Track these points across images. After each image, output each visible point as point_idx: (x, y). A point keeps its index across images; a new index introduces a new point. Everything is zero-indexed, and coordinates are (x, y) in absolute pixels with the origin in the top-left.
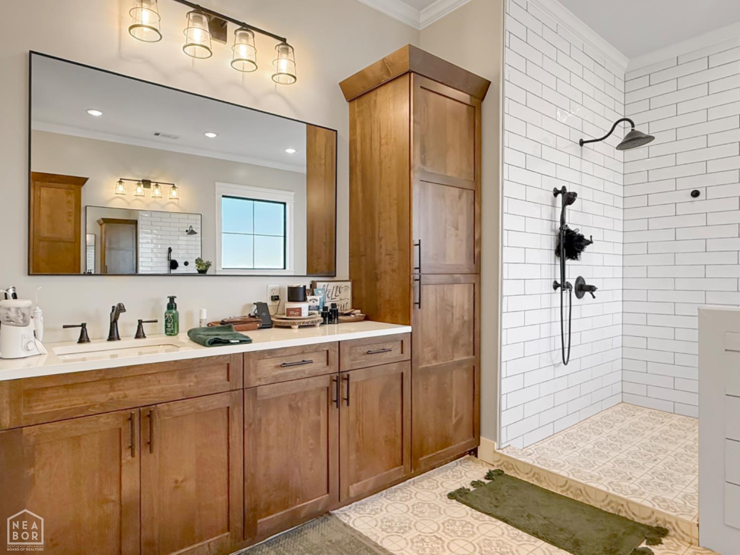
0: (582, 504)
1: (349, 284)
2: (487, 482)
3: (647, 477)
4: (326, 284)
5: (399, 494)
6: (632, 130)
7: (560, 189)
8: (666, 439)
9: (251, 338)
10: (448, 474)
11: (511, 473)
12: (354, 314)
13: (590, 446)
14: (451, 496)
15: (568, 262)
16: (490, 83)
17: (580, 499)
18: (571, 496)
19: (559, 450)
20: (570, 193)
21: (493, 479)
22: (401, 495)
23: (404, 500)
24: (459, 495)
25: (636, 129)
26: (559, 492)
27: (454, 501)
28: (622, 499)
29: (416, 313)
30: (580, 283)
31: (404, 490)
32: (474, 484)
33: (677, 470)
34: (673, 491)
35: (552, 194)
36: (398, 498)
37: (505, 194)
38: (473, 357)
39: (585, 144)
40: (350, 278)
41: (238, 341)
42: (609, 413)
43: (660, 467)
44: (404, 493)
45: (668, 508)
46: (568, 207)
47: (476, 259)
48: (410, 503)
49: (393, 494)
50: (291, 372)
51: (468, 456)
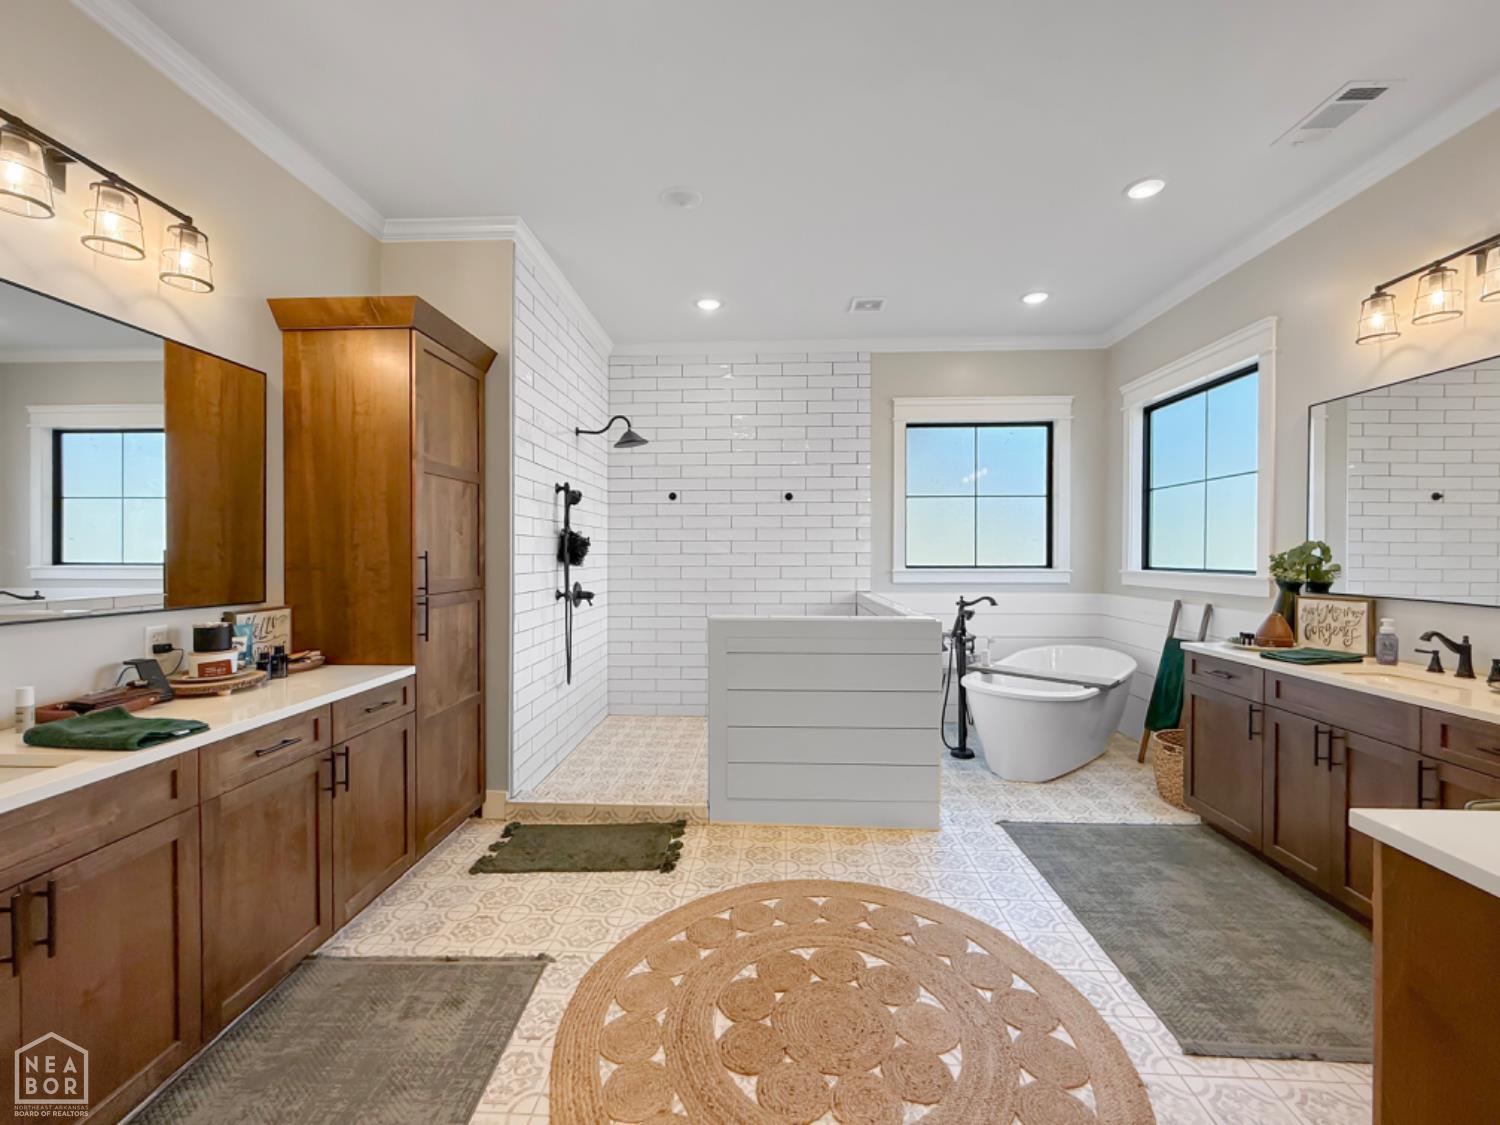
0: (610, 826)
1: (287, 612)
2: (506, 840)
3: (656, 782)
4: (251, 615)
5: (402, 895)
6: (629, 431)
7: (562, 485)
8: (659, 742)
9: (205, 722)
10: (454, 848)
11: (530, 822)
12: (309, 658)
13: (598, 768)
14: (474, 871)
15: (571, 567)
16: (495, 354)
17: (608, 822)
18: (599, 822)
19: (569, 780)
20: (574, 492)
21: (511, 835)
22: (405, 894)
23: (413, 897)
24: (481, 867)
25: (632, 430)
26: (586, 823)
27: (481, 875)
28: (648, 807)
29: (421, 647)
30: (577, 589)
31: (407, 887)
32: (493, 848)
33: (677, 768)
34: (679, 788)
35: (554, 491)
36: (404, 899)
37: (516, 492)
38: (477, 693)
39: (580, 434)
40: (286, 602)
41: (187, 731)
42: (600, 729)
43: (662, 770)
44: (408, 890)
45: (684, 801)
46: (572, 506)
47: (480, 568)
48: (424, 897)
49: (394, 898)
50: (268, 761)
51: (468, 820)
